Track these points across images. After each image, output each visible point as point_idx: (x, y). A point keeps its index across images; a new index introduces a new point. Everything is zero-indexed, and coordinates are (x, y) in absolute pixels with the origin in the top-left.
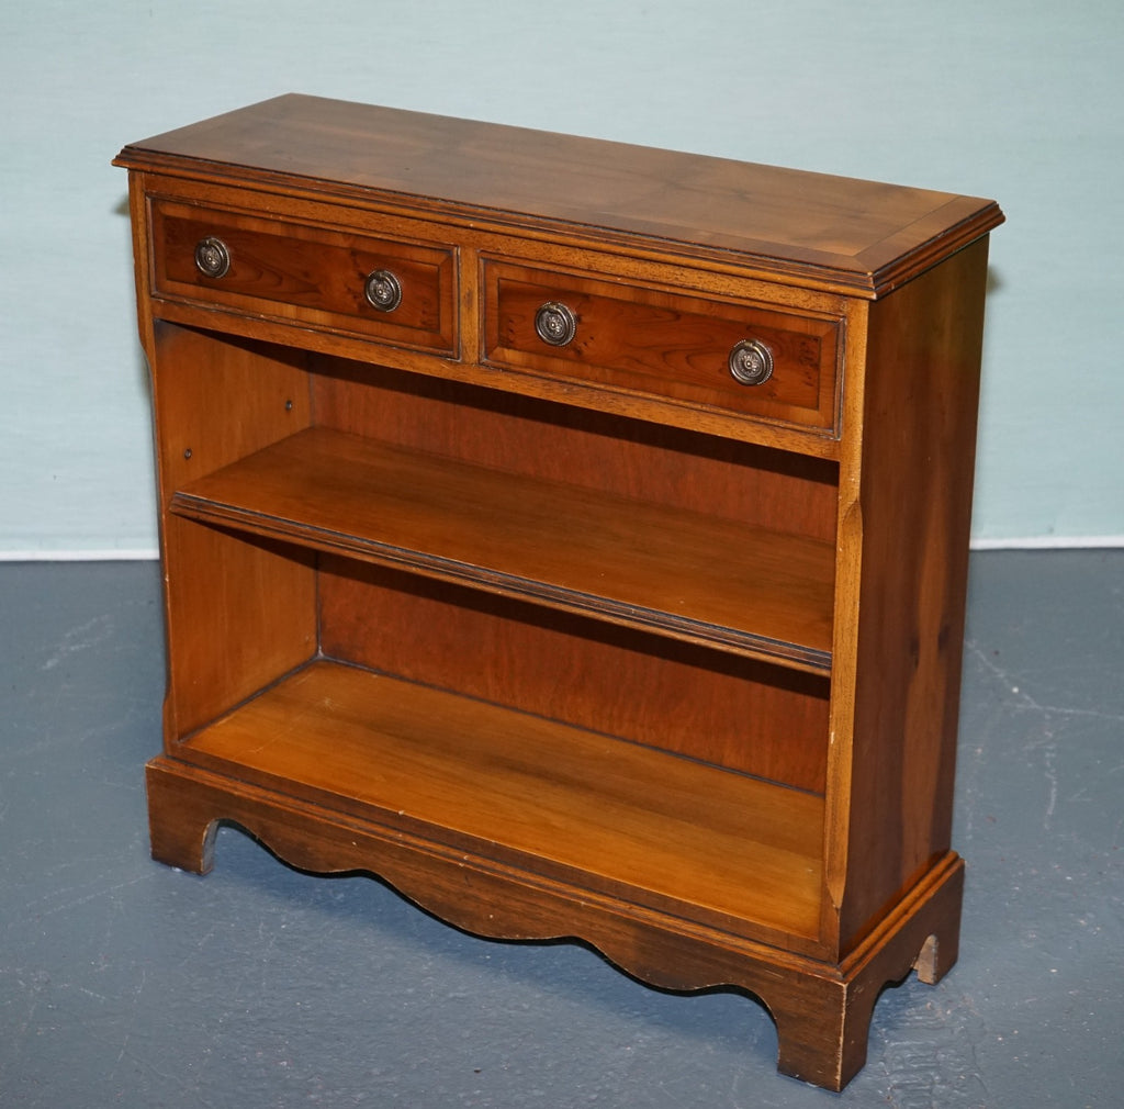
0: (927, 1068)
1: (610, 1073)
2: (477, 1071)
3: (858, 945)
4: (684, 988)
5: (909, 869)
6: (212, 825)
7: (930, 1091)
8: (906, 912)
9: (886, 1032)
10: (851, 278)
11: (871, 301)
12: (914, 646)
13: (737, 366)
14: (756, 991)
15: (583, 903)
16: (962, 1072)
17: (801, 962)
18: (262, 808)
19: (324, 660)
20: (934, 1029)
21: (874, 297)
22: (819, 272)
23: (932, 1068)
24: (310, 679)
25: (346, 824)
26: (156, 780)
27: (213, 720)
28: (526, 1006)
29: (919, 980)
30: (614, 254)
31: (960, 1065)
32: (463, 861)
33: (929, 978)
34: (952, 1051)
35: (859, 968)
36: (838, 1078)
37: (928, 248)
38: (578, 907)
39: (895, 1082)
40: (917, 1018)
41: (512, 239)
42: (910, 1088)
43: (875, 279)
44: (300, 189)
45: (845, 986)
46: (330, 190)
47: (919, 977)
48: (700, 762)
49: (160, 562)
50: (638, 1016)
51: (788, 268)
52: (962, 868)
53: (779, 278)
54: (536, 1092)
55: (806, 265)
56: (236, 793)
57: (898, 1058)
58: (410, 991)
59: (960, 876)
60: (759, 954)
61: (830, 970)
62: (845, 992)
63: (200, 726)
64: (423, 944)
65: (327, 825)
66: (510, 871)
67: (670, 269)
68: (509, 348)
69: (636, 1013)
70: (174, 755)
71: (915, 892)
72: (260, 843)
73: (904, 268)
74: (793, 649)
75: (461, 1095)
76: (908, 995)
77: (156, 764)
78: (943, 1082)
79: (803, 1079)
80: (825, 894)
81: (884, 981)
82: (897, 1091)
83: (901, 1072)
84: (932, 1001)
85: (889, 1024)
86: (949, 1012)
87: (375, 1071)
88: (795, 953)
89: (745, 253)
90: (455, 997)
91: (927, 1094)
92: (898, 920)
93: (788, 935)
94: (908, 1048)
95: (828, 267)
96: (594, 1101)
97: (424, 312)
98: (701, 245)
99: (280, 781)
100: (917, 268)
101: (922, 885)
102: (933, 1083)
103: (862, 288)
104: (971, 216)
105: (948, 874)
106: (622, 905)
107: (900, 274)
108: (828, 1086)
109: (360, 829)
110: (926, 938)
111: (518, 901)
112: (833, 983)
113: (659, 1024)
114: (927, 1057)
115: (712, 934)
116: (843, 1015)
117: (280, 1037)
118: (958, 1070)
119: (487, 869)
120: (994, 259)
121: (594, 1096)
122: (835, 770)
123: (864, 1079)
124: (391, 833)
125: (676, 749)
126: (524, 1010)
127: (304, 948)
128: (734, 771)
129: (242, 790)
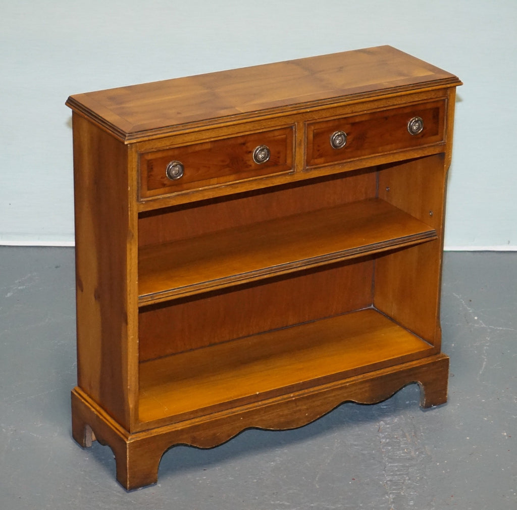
7: (403, 483)
14: (417, 380)
15: (348, 384)
16: (419, 476)
17: (430, 359)
20: (410, 459)
23: (405, 474)
25: (235, 412)
31: (418, 473)
32: (293, 397)
34: (416, 468)
38: (345, 387)
39: (388, 479)
42: (394, 481)
57: (391, 470)
60: (416, 364)
72: (191, 447)
78: (409, 479)
82: (389, 482)
83: (392, 475)
88: (425, 357)
93: (422, 351)
94: (396, 466)
102: (405, 480)
109: (242, 410)
114: (404, 470)
118: (416, 475)
119: (304, 394)
124: (256, 404)
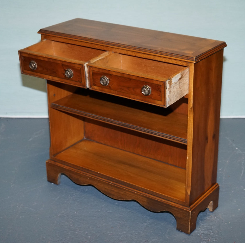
0: (209, 230)
1: (141, 229)
2: (112, 228)
3: (194, 203)
4: (157, 211)
5: (206, 187)
6: (60, 174)
8: (205, 196)
9: (201, 222)
10: (190, 59)
11: (195, 64)
12: (207, 139)
13: (143, 91)
14: (172, 212)
15: (136, 193)
16: (217, 231)
17: (181, 206)
18: (69, 171)
19: (86, 139)
20: (212, 221)
21: (195, 62)
22: (183, 57)
23: (210, 230)
24: (82, 143)
25: (87, 175)
26: (48, 164)
27: (60, 152)
28: (124, 214)
29: (209, 211)
30: (141, 53)
31: (216, 229)
32: (111, 183)
33: (211, 210)
34: (215, 226)
35: (194, 208)
36: (189, 231)
37: (208, 52)
38: (134, 193)
39: (202, 232)
40: (208, 219)
41: (120, 50)
42: (205, 234)
43: (195, 59)
44: (76, 38)
45: (190, 212)
46: (82, 39)
47: (209, 210)
48: (164, 162)
49: (48, 119)
50: (147, 217)
51: (177, 56)
52: (219, 187)
53: (175, 58)
54: (124, 233)
55: (180, 56)
56: (64, 168)
57: (203, 227)
58: (99, 210)
59: (218, 188)
60: (172, 204)
61: (187, 208)
62: (190, 213)
63: (58, 153)
64: (103, 200)
65: (83, 175)
66: (121, 185)
67: (152, 56)
68: (95, 86)
69: (147, 216)
70: (52, 159)
71: (208, 192)
72: (69, 178)
73: (202, 56)
74: (179, 139)
75: (108, 233)
76: (206, 214)
77: (48, 161)
78: (212, 233)
79: (182, 231)
80: (186, 192)
81: (200, 211)
82: (202, 235)
83: (204, 230)
84: (212, 215)
85: (202, 220)
86: (215, 218)
87: (90, 227)
88: (180, 204)
89: (168, 53)
90: (109, 212)
91: (209, 235)
92: (203, 198)
93: (179, 201)
94: (205, 225)
95: (185, 56)
96: (136, 235)
97: (78, 78)
98: (159, 51)
99: (74, 165)
100: (205, 56)
101: (209, 190)
102: (210, 233)
103: (192, 61)
104: (219, 45)
105: (216, 188)
106: (144, 193)
107: (201, 57)
108: (187, 233)
109: (90, 176)
110: (210, 202)
111: (122, 192)
112: (188, 211)
113: (152, 219)
114: (210, 227)
115: (163, 200)
116: (190, 218)
117: (71, 219)
118: (216, 230)
119: (116, 185)
120: (225, 54)
121: (137, 234)
122: (188, 165)
123: (195, 232)
124: (96, 177)
125: (159, 159)
126: (123, 215)
127: (78, 201)
128: (170, 165)
129: (66, 167)
